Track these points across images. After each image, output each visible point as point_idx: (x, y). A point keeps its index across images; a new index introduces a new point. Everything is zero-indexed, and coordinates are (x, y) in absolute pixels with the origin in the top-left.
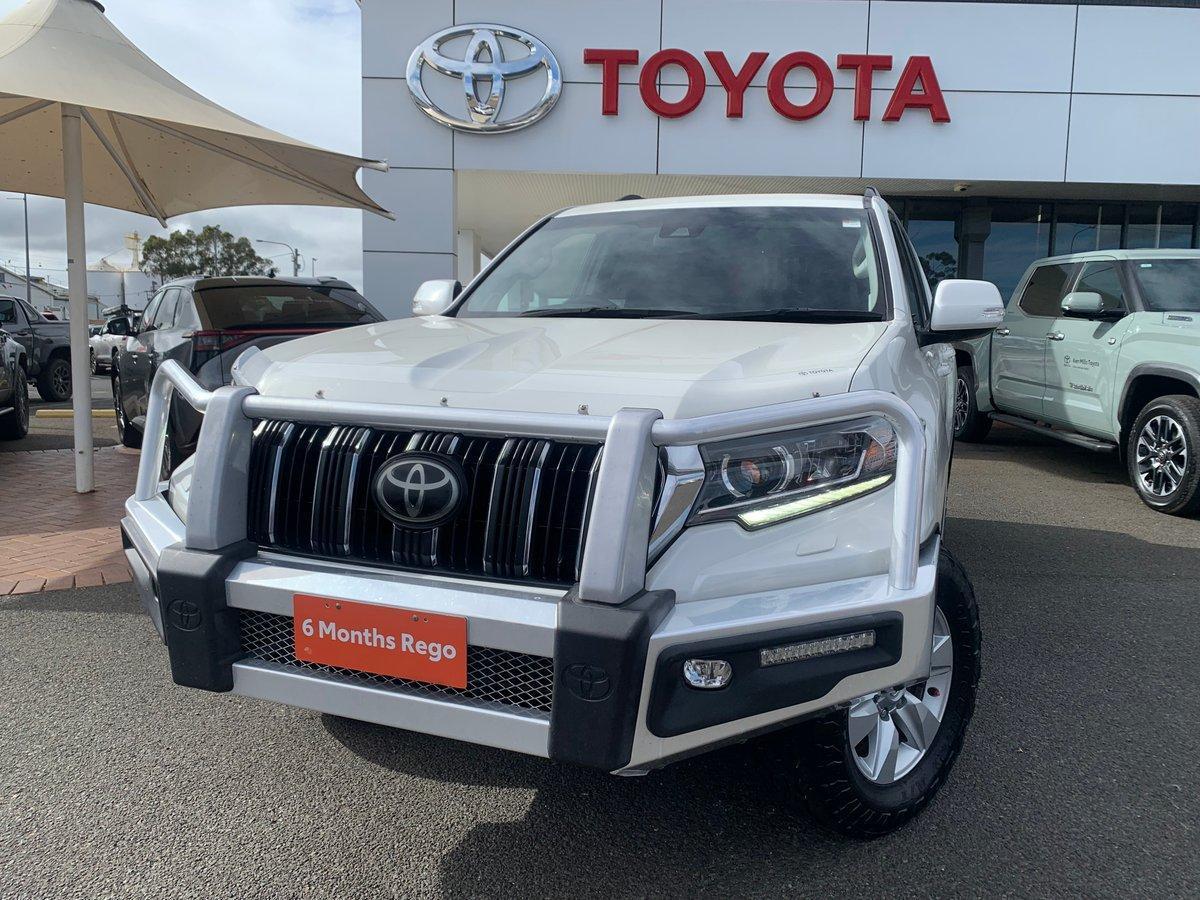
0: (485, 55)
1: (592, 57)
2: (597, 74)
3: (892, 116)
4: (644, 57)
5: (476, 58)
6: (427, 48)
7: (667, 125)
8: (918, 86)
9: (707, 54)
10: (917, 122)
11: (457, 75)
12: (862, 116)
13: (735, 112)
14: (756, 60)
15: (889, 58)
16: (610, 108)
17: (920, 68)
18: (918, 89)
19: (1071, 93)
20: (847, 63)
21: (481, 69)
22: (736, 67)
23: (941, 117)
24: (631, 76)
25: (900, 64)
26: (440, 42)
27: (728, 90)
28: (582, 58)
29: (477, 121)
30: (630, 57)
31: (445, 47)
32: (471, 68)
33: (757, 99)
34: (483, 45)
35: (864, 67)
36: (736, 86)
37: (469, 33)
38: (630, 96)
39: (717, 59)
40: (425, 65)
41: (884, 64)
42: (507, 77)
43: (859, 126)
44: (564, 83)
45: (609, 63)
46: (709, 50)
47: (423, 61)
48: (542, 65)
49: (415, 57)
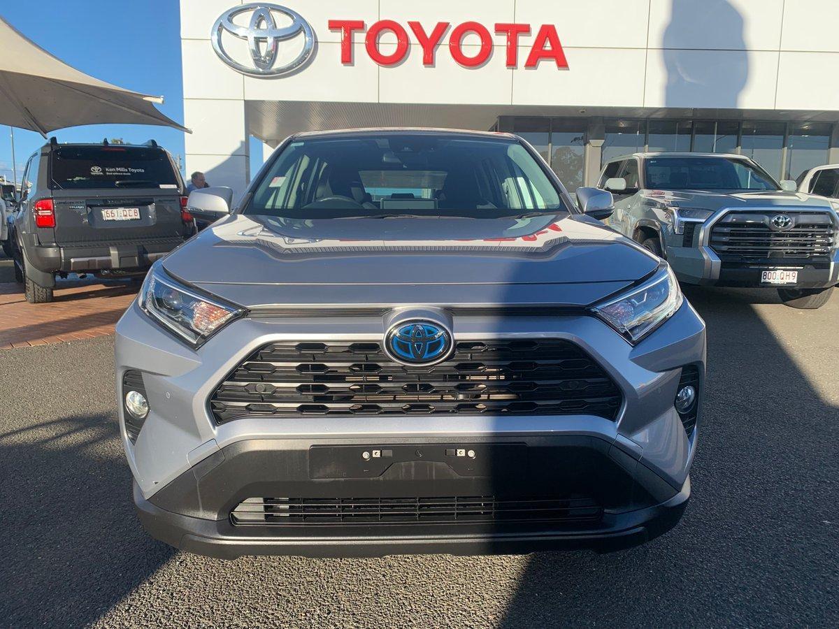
0: (263, 24)
1: (334, 25)
2: (339, 36)
3: (532, 63)
4: (369, 24)
5: (257, 26)
6: (224, 19)
7: (385, 71)
8: (547, 43)
9: (409, 23)
11: (244, 38)
12: (512, 62)
13: (429, 61)
14: (441, 28)
15: (529, 26)
16: (347, 58)
17: (548, 32)
18: (547, 46)
19: (647, 49)
20: (500, 28)
21: (261, 34)
22: (429, 32)
24: (360, 38)
26: (232, 15)
27: (424, 47)
28: (326, 25)
30: (359, 25)
31: (237, 20)
32: (254, 33)
33: (443, 52)
34: (261, 18)
35: (513, 31)
36: (430, 46)
37: (252, 10)
38: (360, 51)
39: (416, 27)
40: (223, 33)
41: (525, 29)
43: (510, 71)
44: (316, 42)
45: (345, 29)
46: (411, 20)
47: (221, 28)
48: (301, 30)
49: (216, 26)
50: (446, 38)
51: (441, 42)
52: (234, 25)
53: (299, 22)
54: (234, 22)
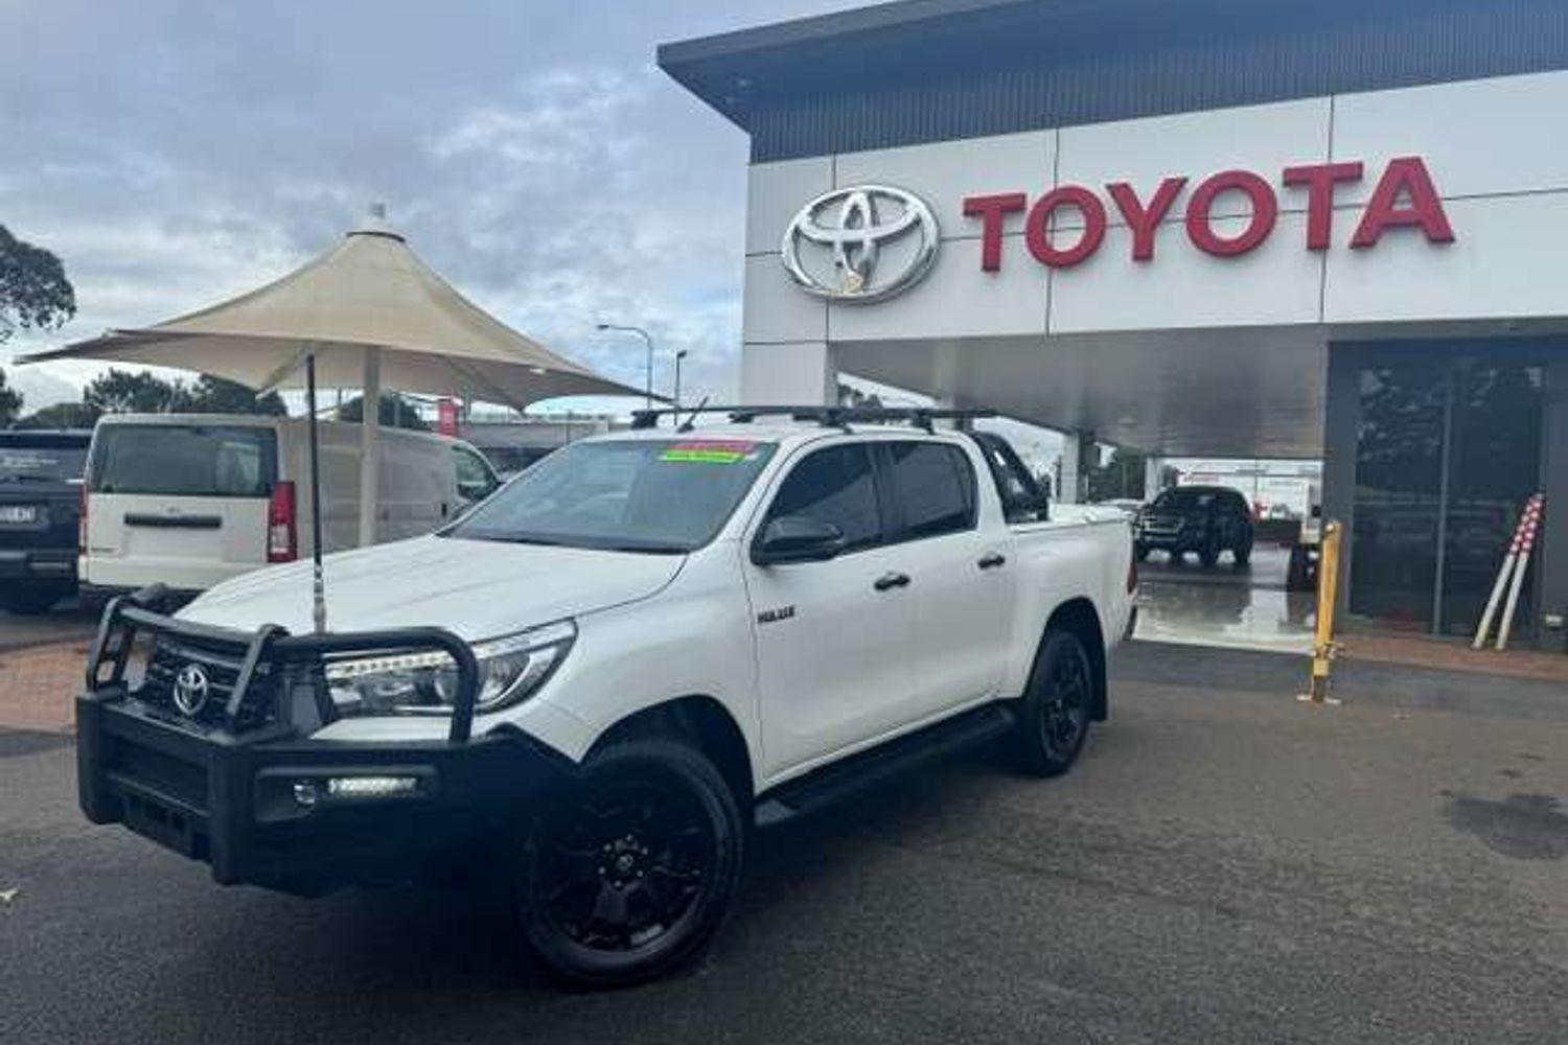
1: (973, 208)
2: (978, 228)
3: (1364, 242)
4: (1034, 197)
5: (848, 223)
6: (802, 219)
7: (1064, 282)
8: (1403, 197)
9: (1109, 187)
10: (1402, 249)
11: (829, 245)
12: (1319, 242)
13: (1143, 254)
14: (1172, 188)
15: (1360, 166)
16: (992, 264)
17: (1408, 175)
18: (1403, 205)
20: (1297, 178)
21: (852, 235)
22: (1146, 195)
23: (1440, 236)
24: (1016, 226)
25: (1375, 173)
26: (818, 209)
27: (1136, 230)
28: (960, 209)
30: (1014, 204)
33: (1172, 239)
34: (855, 211)
35: (1322, 181)
37: (845, 196)
38: (1015, 248)
39: (1122, 193)
40: (803, 241)
41: (1351, 174)
42: (880, 243)
43: (1315, 261)
44: (941, 240)
45: (991, 213)
46: (1112, 181)
47: (797, 232)
48: (917, 222)
49: (792, 228)
50: (1181, 208)
51: (1169, 216)
52: (818, 226)
53: (915, 207)
54: (818, 221)
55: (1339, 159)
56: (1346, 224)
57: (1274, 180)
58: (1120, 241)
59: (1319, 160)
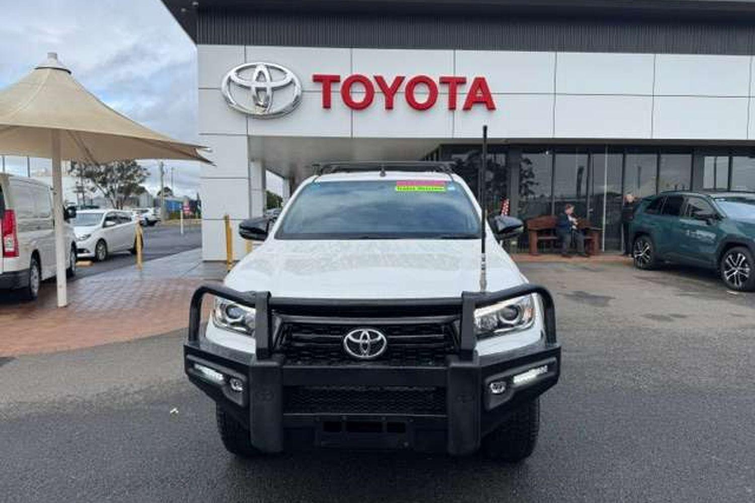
0: (262, 79)
1: (317, 79)
2: (320, 87)
3: (467, 108)
4: (343, 79)
5: (258, 79)
6: (232, 74)
7: (356, 114)
8: (479, 92)
9: (375, 77)
10: (479, 111)
11: (248, 88)
12: (452, 107)
13: (389, 106)
14: (399, 80)
15: (465, 78)
16: (327, 105)
17: (480, 83)
18: (479, 94)
19: (555, 94)
20: (444, 81)
22: (389, 83)
23: (491, 108)
24: (336, 89)
25: (470, 81)
26: (239, 71)
27: (386, 95)
28: (311, 78)
29: (259, 111)
30: (336, 79)
31: (242, 74)
32: (254, 85)
33: (400, 99)
34: (261, 73)
35: (454, 83)
36: (390, 94)
37: (254, 67)
38: (336, 98)
39: (380, 80)
40: (231, 84)
41: (462, 81)
42: (274, 89)
43: (451, 113)
44: (303, 91)
45: (326, 82)
46: (376, 75)
47: (230, 81)
48: (292, 82)
49: (226, 78)
50: (403, 88)
51: (398, 91)
52: (240, 78)
53: (290, 76)
54: (240, 76)
55: (459, 75)
56: (461, 101)
57: (436, 81)
58: (379, 99)
59: (452, 75)
